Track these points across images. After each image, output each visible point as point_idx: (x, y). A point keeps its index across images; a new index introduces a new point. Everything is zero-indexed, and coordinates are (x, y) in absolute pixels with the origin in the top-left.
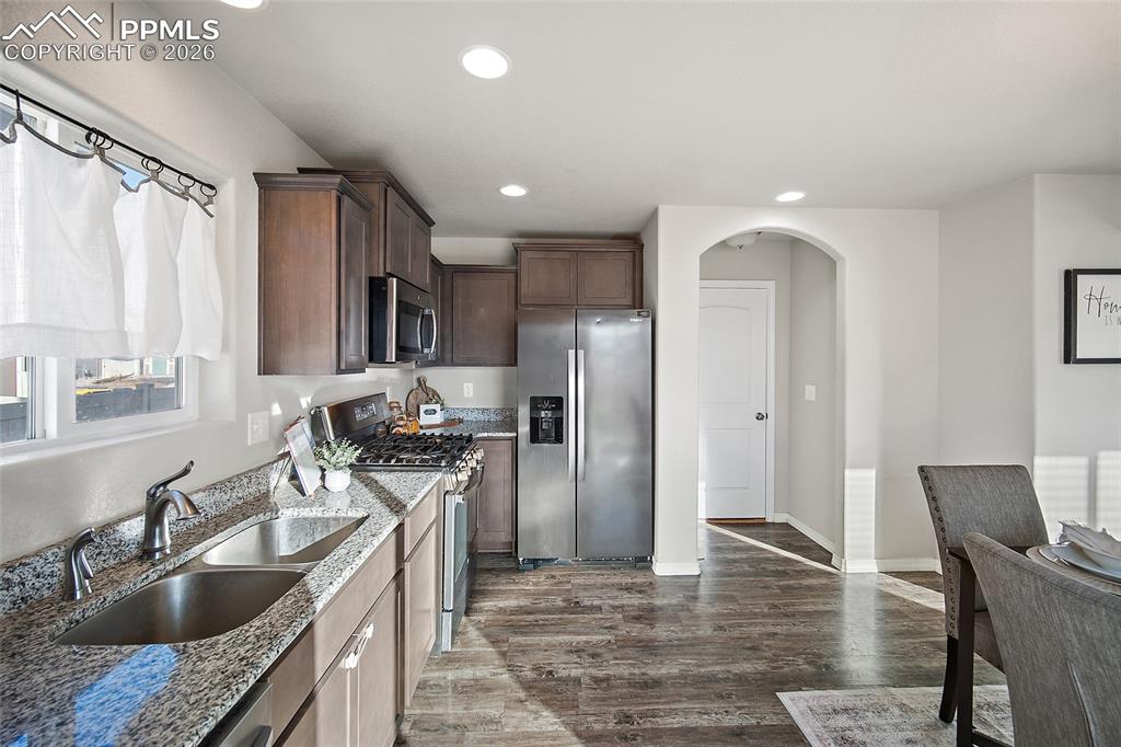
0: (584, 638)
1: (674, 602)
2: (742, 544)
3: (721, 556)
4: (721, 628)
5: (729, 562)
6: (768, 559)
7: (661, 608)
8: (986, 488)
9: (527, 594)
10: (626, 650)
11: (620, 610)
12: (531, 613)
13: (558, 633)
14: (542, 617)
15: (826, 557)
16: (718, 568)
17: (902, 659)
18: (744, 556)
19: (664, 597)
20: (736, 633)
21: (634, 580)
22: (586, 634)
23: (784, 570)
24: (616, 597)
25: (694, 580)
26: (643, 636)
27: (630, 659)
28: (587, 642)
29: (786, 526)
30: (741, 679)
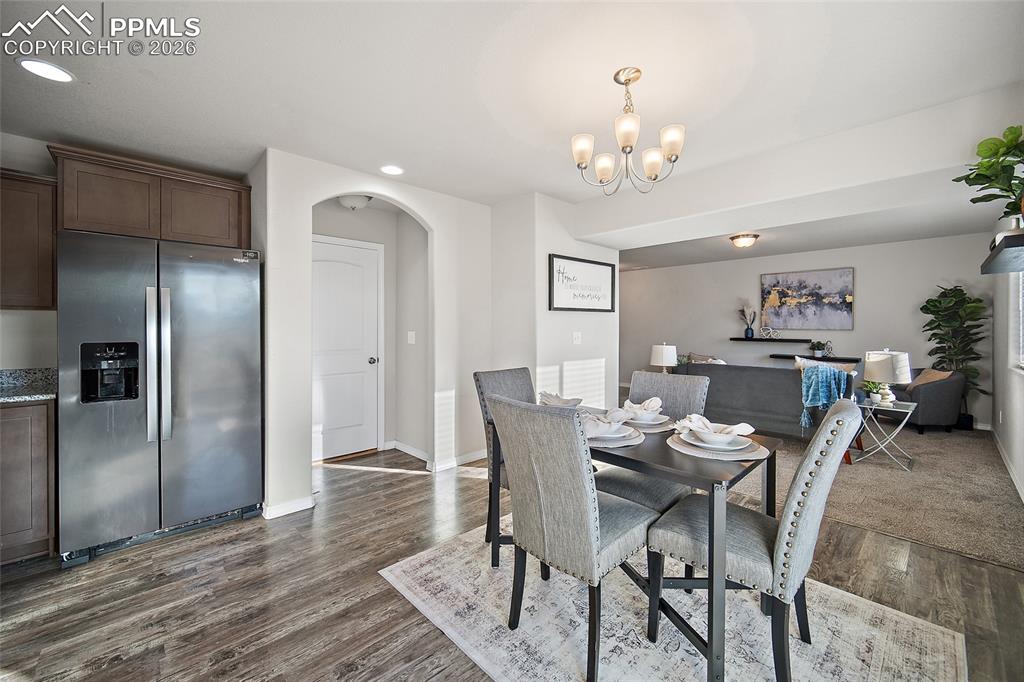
0: (171, 605)
1: (286, 536)
2: (355, 473)
3: (336, 486)
4: (333, 542)
5: (342, 489)
6: (377, 479)
7: (272, 546)
8: (509, 383)
9: (75, 592)
10: (228, 596)
11: (222, 562)
12: (84, 609)
13: (129, 614)
14: (103, 607)
15: (422, 465)
16: (333, 497)
17: (467, 515)
18: (357, 481)
19: (274, 535)
20: (346, 541)
21: (240, 531)
22: (174, 600)
23: (390, 482)
24: (218, 553)
25: (309, 512)
26: (249, 576)
27: (230, 602)
28: (173, 608)
29: (395, 450)
30: (348, 574)
